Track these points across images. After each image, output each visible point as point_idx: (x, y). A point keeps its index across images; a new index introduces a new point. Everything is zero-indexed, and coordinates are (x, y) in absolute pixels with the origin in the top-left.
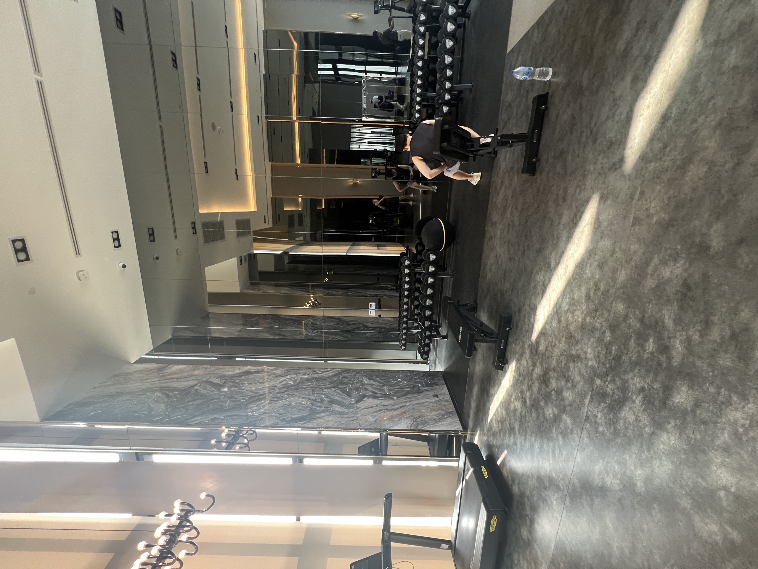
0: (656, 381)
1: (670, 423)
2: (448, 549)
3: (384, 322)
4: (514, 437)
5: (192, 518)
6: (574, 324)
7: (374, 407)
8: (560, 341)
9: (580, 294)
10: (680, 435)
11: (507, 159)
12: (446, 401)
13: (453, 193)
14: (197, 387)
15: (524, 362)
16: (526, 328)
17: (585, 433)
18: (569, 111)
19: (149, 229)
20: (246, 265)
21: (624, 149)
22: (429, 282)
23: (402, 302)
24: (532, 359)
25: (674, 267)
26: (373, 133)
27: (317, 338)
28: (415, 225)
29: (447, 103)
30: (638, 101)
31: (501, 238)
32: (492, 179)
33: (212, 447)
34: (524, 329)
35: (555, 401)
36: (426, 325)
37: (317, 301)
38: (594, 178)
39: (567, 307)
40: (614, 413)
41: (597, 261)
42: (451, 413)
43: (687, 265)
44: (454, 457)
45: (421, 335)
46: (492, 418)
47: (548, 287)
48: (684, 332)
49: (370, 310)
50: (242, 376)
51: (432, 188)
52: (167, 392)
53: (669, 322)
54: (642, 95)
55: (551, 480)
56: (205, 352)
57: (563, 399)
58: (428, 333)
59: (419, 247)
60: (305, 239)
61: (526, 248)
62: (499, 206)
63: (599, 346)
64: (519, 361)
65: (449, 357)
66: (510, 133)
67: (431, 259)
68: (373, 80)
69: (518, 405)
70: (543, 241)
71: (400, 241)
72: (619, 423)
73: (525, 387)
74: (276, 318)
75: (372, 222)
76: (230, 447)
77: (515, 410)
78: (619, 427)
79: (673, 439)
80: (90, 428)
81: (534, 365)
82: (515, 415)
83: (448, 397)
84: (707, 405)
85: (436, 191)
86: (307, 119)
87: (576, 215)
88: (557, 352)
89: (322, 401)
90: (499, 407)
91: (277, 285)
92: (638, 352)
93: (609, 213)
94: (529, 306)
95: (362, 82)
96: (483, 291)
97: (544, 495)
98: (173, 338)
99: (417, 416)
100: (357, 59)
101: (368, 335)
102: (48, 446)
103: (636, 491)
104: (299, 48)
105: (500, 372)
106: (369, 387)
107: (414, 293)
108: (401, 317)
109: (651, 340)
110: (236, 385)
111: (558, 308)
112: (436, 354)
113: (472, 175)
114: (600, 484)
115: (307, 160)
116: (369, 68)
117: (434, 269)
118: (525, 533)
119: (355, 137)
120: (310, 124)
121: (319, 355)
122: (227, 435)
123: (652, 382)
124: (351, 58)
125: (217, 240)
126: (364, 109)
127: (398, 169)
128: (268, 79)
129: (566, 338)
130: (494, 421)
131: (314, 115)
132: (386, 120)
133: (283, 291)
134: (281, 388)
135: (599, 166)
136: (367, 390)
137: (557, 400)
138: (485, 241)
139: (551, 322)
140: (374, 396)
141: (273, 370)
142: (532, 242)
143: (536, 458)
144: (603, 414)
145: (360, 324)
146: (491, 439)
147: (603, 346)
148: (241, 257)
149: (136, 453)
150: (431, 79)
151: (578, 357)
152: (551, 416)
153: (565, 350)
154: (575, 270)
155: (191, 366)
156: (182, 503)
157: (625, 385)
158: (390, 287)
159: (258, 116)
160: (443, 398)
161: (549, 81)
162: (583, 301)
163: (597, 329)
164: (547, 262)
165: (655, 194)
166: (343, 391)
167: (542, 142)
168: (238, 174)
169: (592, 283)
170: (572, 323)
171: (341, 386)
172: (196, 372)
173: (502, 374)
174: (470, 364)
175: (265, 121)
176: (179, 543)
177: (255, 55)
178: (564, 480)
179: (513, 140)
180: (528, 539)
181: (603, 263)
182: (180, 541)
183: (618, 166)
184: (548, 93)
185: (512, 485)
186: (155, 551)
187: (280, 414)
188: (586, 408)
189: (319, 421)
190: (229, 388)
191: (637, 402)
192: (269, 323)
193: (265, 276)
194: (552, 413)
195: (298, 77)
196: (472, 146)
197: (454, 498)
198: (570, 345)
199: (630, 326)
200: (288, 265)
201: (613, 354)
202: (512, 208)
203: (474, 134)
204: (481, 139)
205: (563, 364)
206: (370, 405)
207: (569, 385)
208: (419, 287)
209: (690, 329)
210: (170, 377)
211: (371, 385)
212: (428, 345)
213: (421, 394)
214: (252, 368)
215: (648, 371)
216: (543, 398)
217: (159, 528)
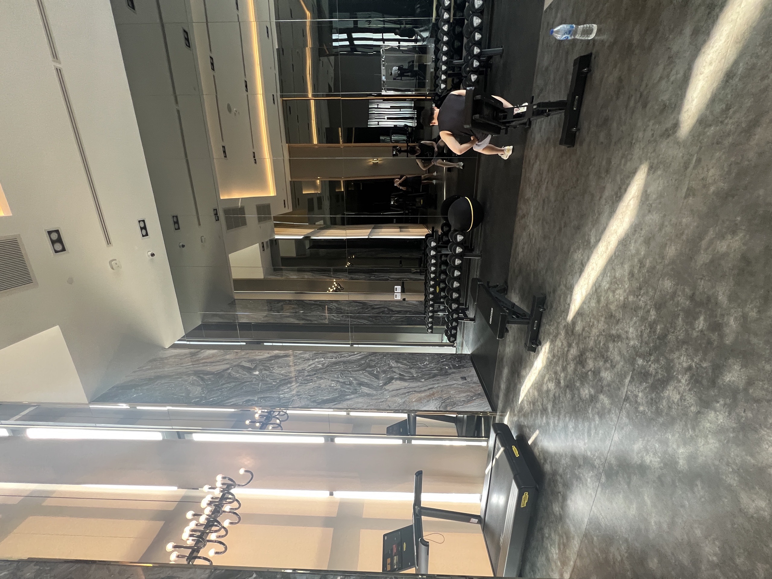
0: (705, 360)
1: (718, 402)
2: (478, 523)
3: (409, 305)
4: (547, 417)
5: (233, 491)
6: (615, 303)
7: (402, 389)
8: (598, 321)
9: (622, 272)
10: (730, 414)
11: (543, 130)
12: (474, 383)
13: (481, 170)
14: (230, 371)
15: (558, 343)
16: (562, 309)
17: (624, 412)
18: (616, 73)
19: (173, 217)
20: (268, 251)
21: (679, 113)
22: (456, 264)
23: (428, 285)
24: (568, 339)
25: (732, 241)
26: (392, 107)
27: (342, 322)
28: (440, 205)
29: (475, 71)
30: (698, 57)
31: (534, 215)
32: (525, 153)
33: (246, 427)
34: (559, 309)
35: (591, 381)
36: (453, 308)
37: (340, 285)
38: (642, 146)
39: (607, 286)
40: (657, 392)
41: (643, 236)
42: (479, 394)
43: (748, 237)
44: (483, 437)
45: (448, 318)
46: (523, 399)
47: (587, 265)
48: (739, 309)
49: (395, 294)
50: (272, 360)
51: (458, 165)
52: (201, 375)
53: (722, 299)
54: (703, 50)
55: (585, 459)
56: (233, 337)
57: (601, 380)
58: (455, 316)
59: (444, 227)
60: (325, 223)
61: (563, 225)
62: (533, 182)
63: (643, 325)
64: (553, 342)
65: (477, 339)
66: (547, 101)
67: (458, 240)
68: (392, 49)
69: (551, 386)
70: (582, 217)
71: (424, 223)
72: (662, 402)
73: (559, 369)
74: (302, 304)
75: (394, 203)
76: (263, 427)
77: (548, 391)
78: (661, 406)
79: (722, 418)
80: (132, 409)
81: (570, 346)
82: (548, 396)
83: (476, 379)
84: (761, 383)
85: (462, 168)
86: (323, 96)
87: (620, 188)
88: (595, 331)
89: (351, 384)
90: (530, 388)
91: (299, 271)
92: (686, 331)
93: (659, 184)
94: (566, 286)
95: (380, 52)
96: (514, 271)
97: (577, 473)
98: (203, 324)
99: (445, 398)
100: (373, 26)
101: (393, 318)
102: (98, 425)
103: (678, 468)
104: (313, 17)
105: (532, 353)
106: (396, 370)
107: (440, 275)
108: (426, 301)
109: (702, 318)
110: (267, 368)
111: (597, 287)
112: (463, 337)
113: (502, 148)
114: (639, 462)
115: (325, 140)
116: (387, 36)
117: (461, 250)
118: (557, 509)
119: (374, 113)
120: (327, 101)
121: (344, 340)
122: (260, 416)
123: (701, 361)
124: (367, 26)
125: (239, 226)
126: (384, 82)
127: (422, 146)
128: (281, 52)
129: (606, 318)
130: (525, 402)
131: (330, 90)
132: (407, 93)
133: (306, 276)
134: (310, 371)
135: (649, 133)
136: (395, 372)
137: (594, 380)
138: (517, 219)
139: (589, 302)
140: (402, 378)
141: (301, 354)
142: (570, 218)
143: (570, 438)
144: (644, 394)
145: (385, 308)
146: (522, 419)
147: (647, 325)
148: (263, 243)
149: (177, 432)
150: (457, 44)
151: (619, 337)
152: (587, 396)
153: (604, 330)
154: (617, 247)
155: (222, 351)
156: (224, 478)
157: (670, 365)
158: (413, 270)
159: (273, 95)
160: (472, 380)
161: (593, 40)
162: (626, 279)
163: (641, 308)
164: (586, 239)
165: (714, 161)
166: (371, 373)
167: (584, 109)
168: (256, 158)
169: (636, 260)
170: (613, 302)
171: (368, 369)
172: (228, 357)
173: (534, 355)
174: (500, 346)
175: (280, 100)
176: (223, 513)
177: (267, 28)
178: (599, 458)
179: (549, 109)
180: (560, 514)
181: (650, 239)
182: (224, 512)
183: (671, 132)
184: (591, 54)
185: (544, 463)
186: (203, 520)
187: (311, 396)
188: (626, 388)
189: (349, 402)
190: (260, 371)
191: (683, 381)
192: (294, 308)
193: (288, 262)
194: (589, 394)
195: (313, 49)
196: (505, 117)
197: (483, 476)
198: (611, 324)
199: (677, 305)
200: (309, 250)
201: (658, 333)
202: (548, 183)
203: (507, 104)
204: (515, 109)
205: (601, 344)
206: (398, 387)
207: (608, 365)
208: (445, 270)
209: (747, 305)
210: (204, 361)
211: (399, 367)
212: (455, 328)
213: (449, 376)
214: (282, 353)
215: (696, 351)
216: (579, 378)
217: (204, 500)
